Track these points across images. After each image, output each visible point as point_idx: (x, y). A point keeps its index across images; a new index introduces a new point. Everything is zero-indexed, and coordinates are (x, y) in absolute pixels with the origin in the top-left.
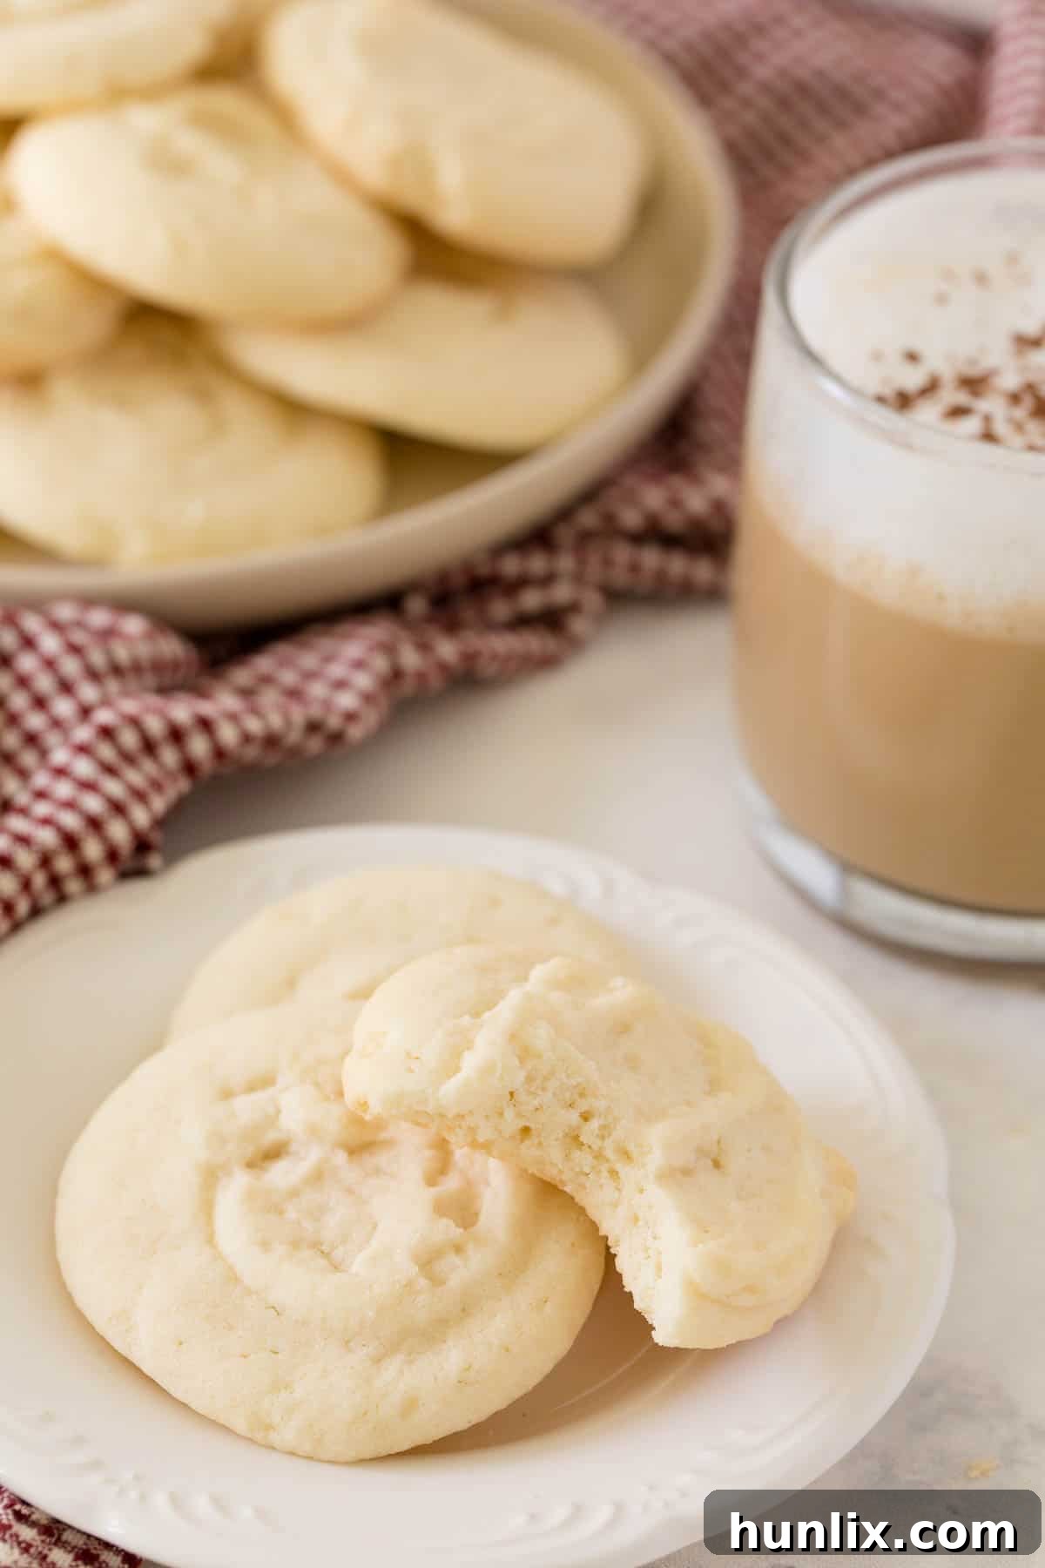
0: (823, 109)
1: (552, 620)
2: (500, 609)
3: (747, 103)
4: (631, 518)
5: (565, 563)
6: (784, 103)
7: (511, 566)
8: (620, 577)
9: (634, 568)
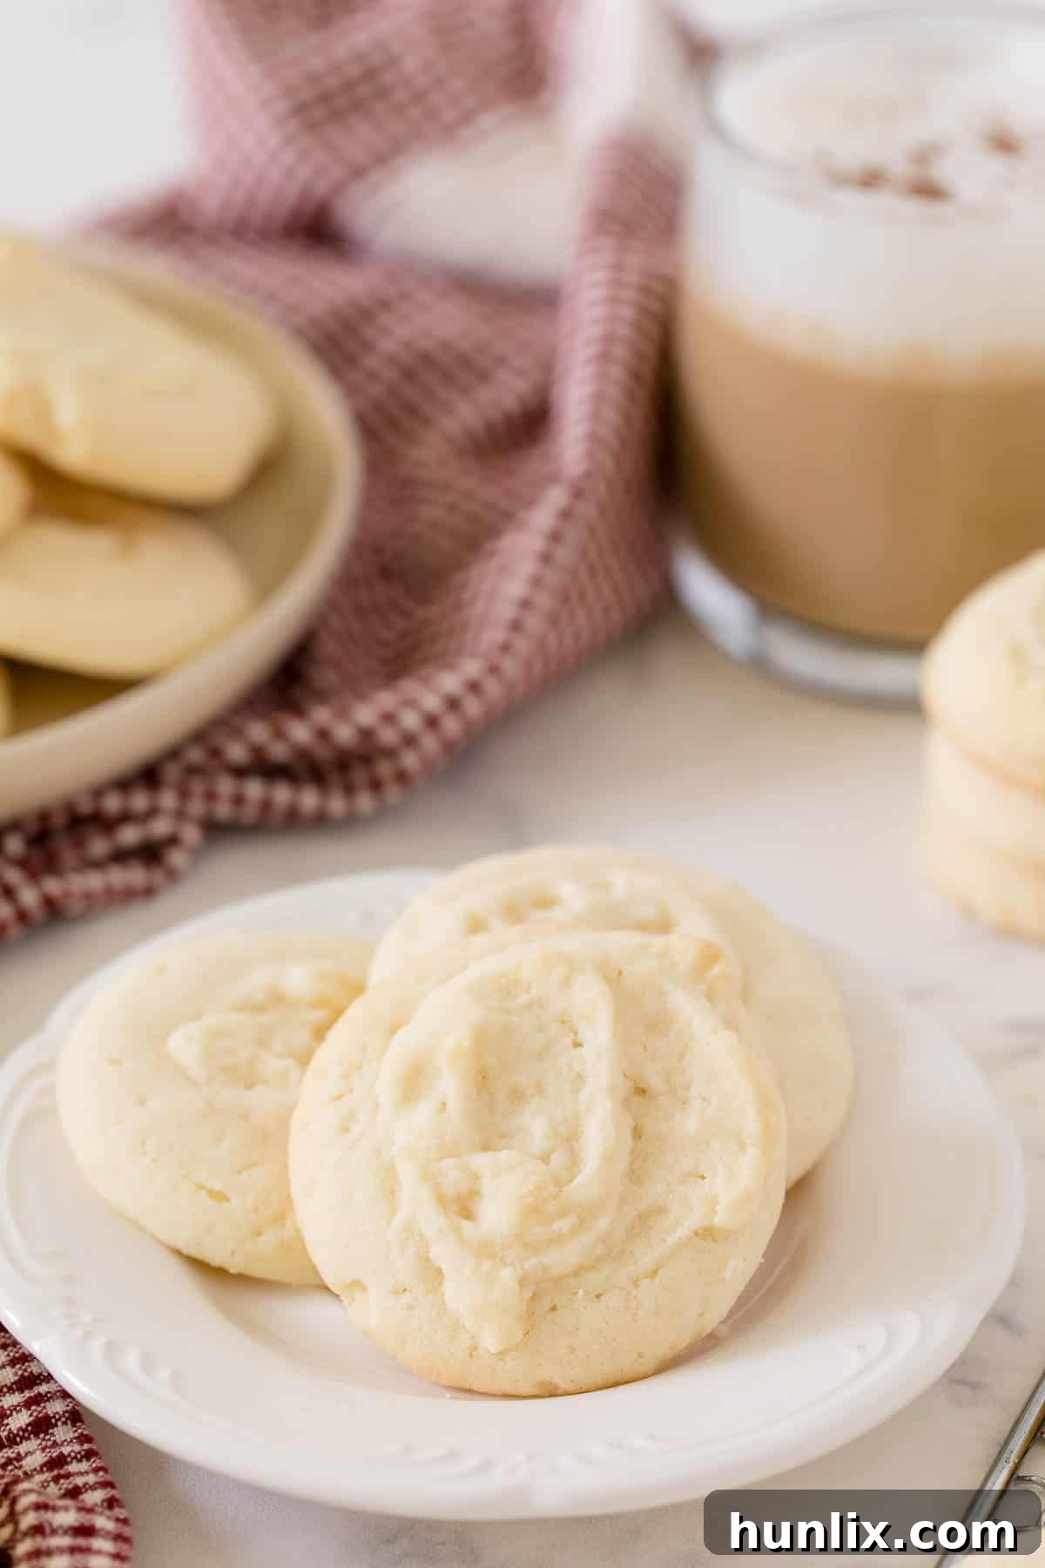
0: (448, 378)
1: (151, 853)
2: (99, 846)
3: (372, 376)
4: (237, 752)
5: (168, 799)
6: (409, 374)
7: (112, 803)
8: (223, 810)
9: (239, 800)
